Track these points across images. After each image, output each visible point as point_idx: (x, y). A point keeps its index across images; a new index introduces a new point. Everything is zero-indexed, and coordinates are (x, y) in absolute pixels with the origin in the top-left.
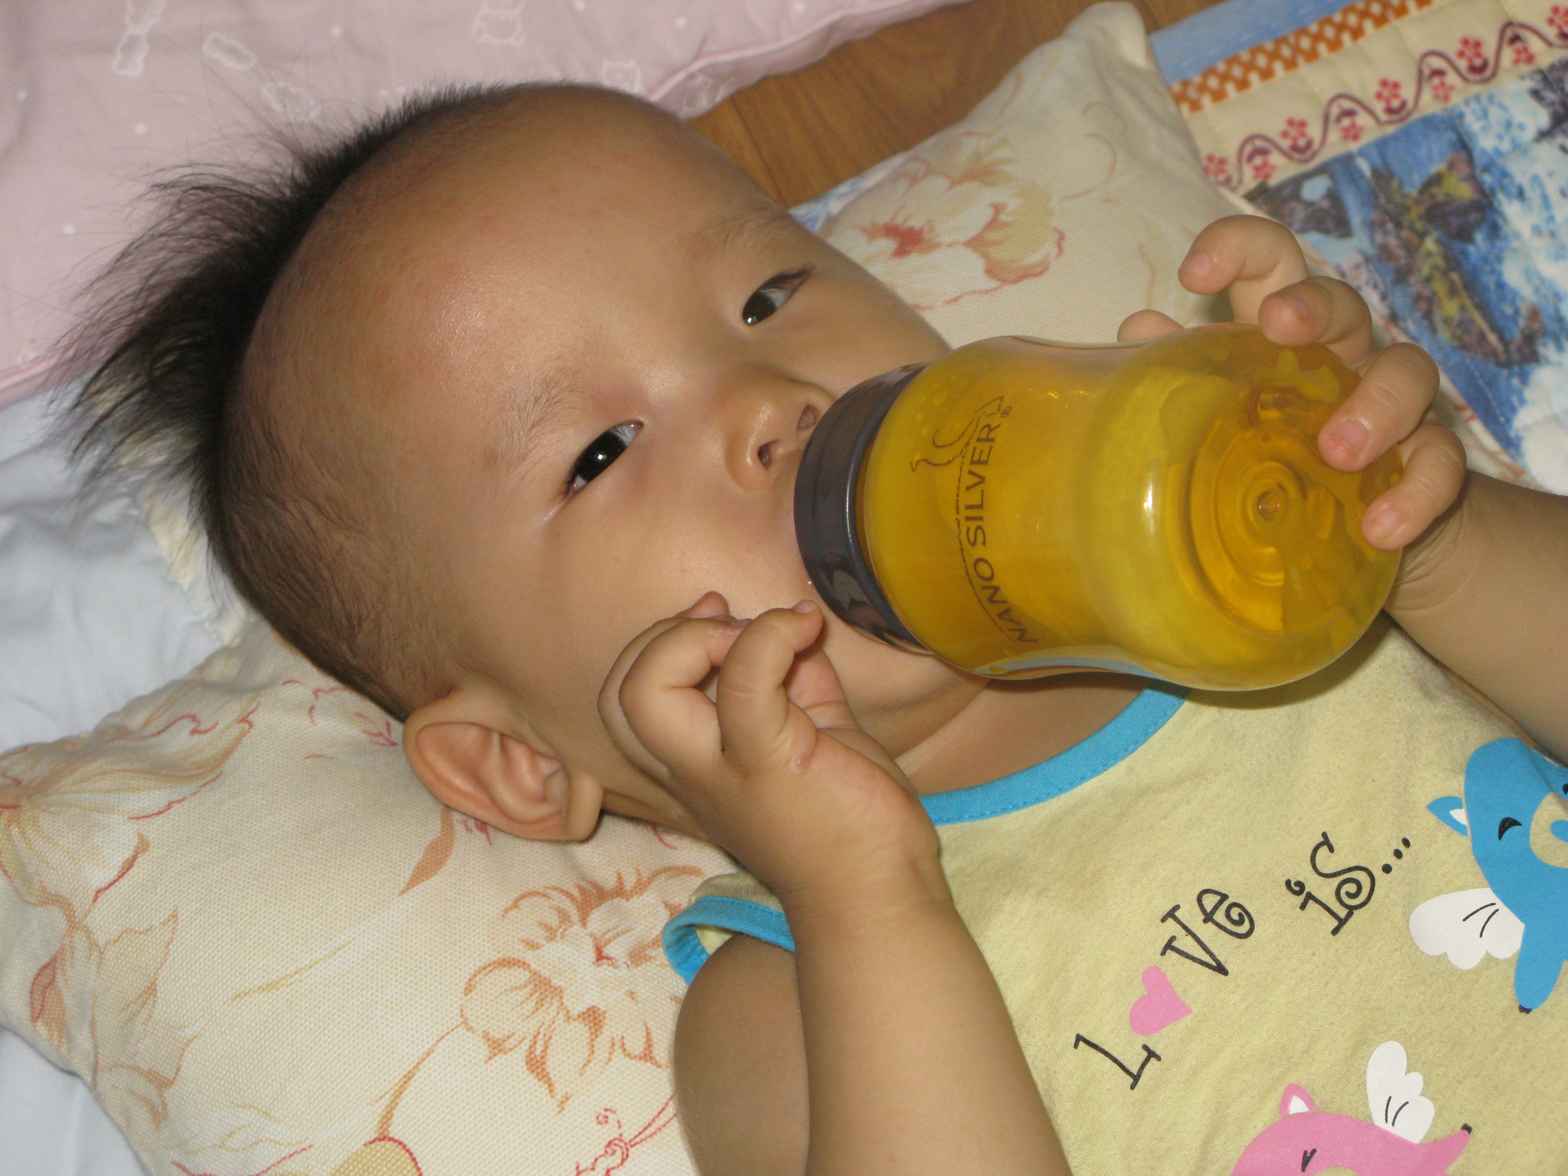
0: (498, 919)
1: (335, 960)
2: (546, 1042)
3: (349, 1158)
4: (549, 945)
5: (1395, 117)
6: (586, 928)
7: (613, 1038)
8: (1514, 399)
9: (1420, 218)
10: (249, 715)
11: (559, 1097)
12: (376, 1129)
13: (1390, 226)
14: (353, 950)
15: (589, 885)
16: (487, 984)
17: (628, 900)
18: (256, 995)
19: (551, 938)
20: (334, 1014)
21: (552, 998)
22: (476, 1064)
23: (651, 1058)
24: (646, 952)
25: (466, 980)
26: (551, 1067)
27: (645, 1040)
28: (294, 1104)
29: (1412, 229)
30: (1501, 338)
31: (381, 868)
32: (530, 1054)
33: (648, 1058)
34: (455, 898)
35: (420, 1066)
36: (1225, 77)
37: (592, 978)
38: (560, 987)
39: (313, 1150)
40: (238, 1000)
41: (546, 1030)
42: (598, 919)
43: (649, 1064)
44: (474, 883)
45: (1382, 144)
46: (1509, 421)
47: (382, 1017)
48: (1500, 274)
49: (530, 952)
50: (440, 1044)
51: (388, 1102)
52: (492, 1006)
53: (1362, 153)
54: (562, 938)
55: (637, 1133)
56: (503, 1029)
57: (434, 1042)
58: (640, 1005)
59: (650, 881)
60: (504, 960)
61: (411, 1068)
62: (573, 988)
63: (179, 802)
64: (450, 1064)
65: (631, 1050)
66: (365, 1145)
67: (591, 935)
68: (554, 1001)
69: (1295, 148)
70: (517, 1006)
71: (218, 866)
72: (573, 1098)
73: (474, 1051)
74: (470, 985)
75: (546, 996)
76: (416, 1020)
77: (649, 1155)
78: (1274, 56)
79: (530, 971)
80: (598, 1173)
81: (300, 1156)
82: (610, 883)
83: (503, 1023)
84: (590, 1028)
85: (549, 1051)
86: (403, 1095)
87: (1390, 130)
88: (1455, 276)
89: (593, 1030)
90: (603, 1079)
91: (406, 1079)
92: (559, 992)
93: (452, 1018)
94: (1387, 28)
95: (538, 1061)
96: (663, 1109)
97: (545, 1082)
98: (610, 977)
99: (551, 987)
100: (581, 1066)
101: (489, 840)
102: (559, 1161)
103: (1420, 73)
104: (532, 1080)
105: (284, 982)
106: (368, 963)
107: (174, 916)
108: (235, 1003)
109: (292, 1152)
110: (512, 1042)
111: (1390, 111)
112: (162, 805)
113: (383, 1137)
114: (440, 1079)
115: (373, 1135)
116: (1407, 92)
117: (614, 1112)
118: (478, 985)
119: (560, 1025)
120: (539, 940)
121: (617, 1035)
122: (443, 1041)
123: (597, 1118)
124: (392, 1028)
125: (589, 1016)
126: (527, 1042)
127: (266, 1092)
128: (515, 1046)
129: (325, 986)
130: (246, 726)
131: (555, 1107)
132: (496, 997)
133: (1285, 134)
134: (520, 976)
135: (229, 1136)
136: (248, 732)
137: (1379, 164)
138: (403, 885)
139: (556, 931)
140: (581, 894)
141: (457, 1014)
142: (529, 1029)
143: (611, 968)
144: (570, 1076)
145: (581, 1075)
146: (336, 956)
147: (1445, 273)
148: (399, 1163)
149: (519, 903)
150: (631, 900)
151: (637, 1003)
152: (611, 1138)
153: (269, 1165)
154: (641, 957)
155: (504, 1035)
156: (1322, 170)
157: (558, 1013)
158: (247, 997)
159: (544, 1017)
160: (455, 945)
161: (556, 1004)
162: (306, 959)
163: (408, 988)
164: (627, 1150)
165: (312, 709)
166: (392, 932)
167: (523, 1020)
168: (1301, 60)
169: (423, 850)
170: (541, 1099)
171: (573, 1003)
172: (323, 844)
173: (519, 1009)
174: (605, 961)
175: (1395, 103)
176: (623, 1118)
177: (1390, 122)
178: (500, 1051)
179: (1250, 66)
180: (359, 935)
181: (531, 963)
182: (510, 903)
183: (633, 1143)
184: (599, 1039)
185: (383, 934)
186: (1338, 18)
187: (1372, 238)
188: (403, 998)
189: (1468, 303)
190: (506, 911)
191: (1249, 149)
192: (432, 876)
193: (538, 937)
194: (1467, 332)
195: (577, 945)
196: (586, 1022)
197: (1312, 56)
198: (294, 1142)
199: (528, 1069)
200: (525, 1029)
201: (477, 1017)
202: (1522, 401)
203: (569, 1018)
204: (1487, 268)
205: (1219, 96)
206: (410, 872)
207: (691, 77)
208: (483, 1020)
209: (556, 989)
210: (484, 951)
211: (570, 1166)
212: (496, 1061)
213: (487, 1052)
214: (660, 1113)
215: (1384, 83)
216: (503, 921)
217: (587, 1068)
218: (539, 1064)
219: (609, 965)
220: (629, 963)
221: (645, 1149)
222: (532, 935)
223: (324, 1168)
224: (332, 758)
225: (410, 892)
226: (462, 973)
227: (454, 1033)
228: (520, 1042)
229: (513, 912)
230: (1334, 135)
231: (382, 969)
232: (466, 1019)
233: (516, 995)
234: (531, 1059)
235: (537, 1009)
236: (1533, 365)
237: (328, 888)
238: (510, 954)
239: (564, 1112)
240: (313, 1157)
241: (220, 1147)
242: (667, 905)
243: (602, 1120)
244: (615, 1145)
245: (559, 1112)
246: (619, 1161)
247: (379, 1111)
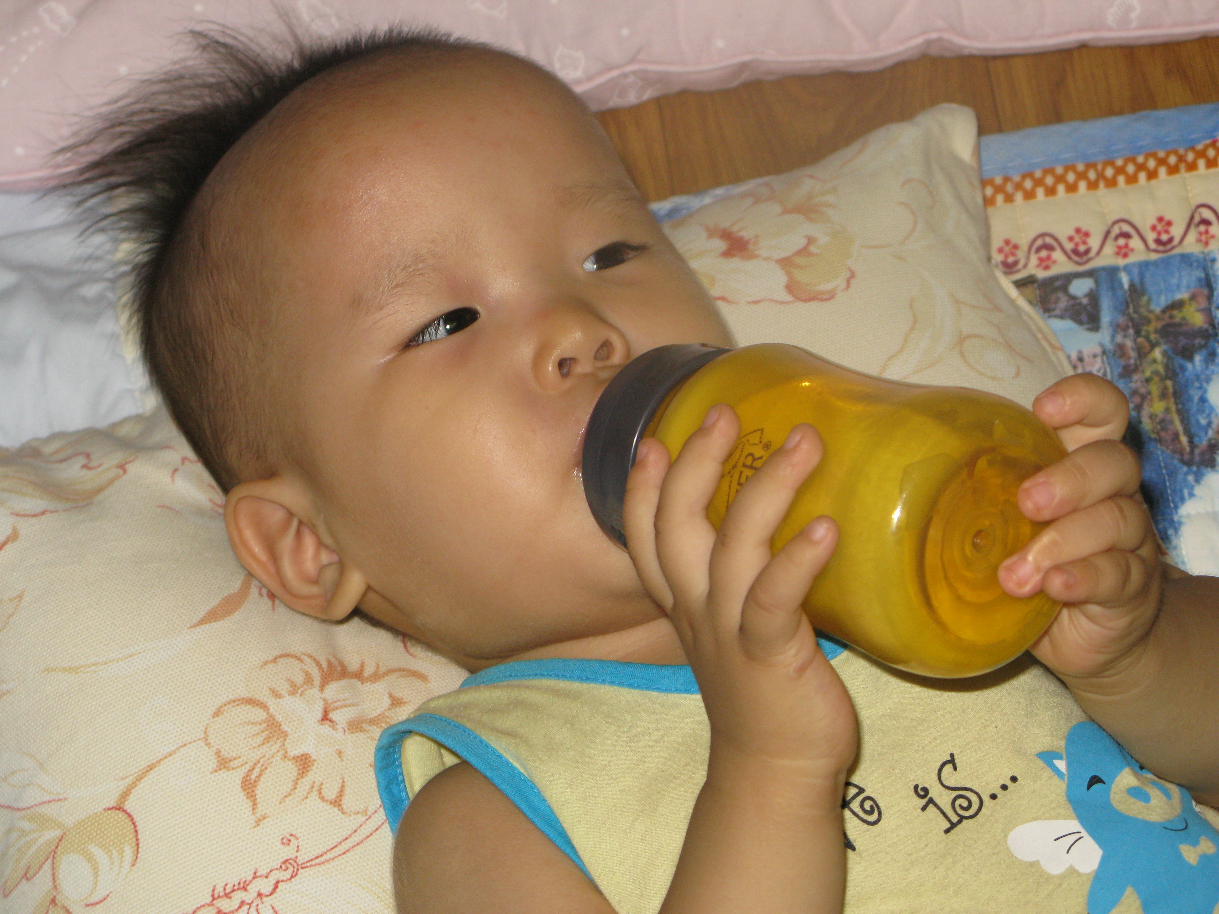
0: (257, 667)
1: (125, 663)
2: (262, 771)
3: (90, 816)
4: (290, 698)
5: (1161, 248)
6: (322, 693)
7: (314, 782)
8: (1186, 492)
9: (1156, 331)
10: (126, 463)
11: (258, 815)
12: (116, 800)
13: (1131, 331)
14: (141, 660)
15: (337, 663)
16: (232, 714)
17: (362, 683)
18: (60, 673)
19: (293, 693)
20: (111, 704)
21: (278, 739)
22: (203, 772)
23: (339, 805)
24: (363, 725)
25: (218, 707)
26: (259, 791)
27: (339, 790)
28: (63, 764)
29: (1147, 338)
30: (1191, 442)
31: (183, 604)
32: (247, 776)
33: (337, 804)
34: (231, 642)
35: (162, 762)
36: (1039, 182)
37: (313, 731)
38: (287, 732)
39: (66, 802)
40: (46, 673)
41: (265, 761)
42: (334, 690)
43: (336, 809)
44: (248, 635)
45: (1144, 265)
46: (1176, 507)
47: (145, 716)
48: (1205, 391)
49: (273, 699)
50: (182, 749)
51: (130, 783)
52: (230, 732)
53: (1126, 268)
54: (301, 695)
55: (309, 859)
56: (233, 751)
57: (178, 746)
58: (344, 763)
59: (385, 674)
60: (251, 699)
61: (154, 761)
62: (296, 735)
63: (52, 512)
64: (184, 767)
65: (325, 795)
66: (104, 810)
67: (324, 700)
68: (278, 741)
69: (1075, 251)
70: (249, 737)
71: (64, 567)
72: (268, 819)
73: (205, 762)
74: (219, 711)
75: (274, 736)
76: (170, 726)
77: (313, 878)
78: (1082, 176)
79: (268, 713)
80: (270, 881)
81: (56, 804)
82: (353, 665)
83: (234, 747)
84: (299, 769)
85: (262, 778)
86: (143, 780)
87: (1154, 256)
88: (1169, 383)
89: (301, 772)
90: (296, 811)
91: (148, 769)
92: (285, 735)
93: (197, 732)
94: (1177, 177)
95: (251, 783)
96: (336, 846)
97: (251, 801)
98: (328, 735)
99: (279, 729)
100: (283, 796)
101: (273, 606)
102: (243, 864)
103: (1192, 217)
104: (242, 796)
105: (83, 669)
106: (148, 672)
107: (20, 597)
108: (43, 675)
109: (51, 799)
110: (236, 763)
111: (1158, 241)
112: (39, 510)
113: (119, 808)
114: (174, 776)
115: (112, 804)
116: (1177, 231)
117: (297, 838)
118: (225, 713)
119: (277, 761)
120: (283, 692)
121: (318, 781)
122: (185, 748)
123: (283, 839)
124: (150, 727)
125: (301, 760)
126: (248, 767)
127: (46, 749)
128: (238, 767)
129: (111, 681)
130: (121, 472)
131: (253, 822)
132: (235, 726)
133: (1071, 239)
134: (259, 714)
135: (12, 774)
136: (121, 476)
137: (1137, 280)
138: (195, 621)
139: (298, 688)
140: (328, 667)
141: (201, 730)
142: (252, 757)
143: (331, 729)
144: (272, 802)
145: (280, 803)
146: (127, 660)
147: (1163, 379)
148: (125, 831)
149: (278, 660)
150: (365, 684)
151: (342, 760)
152: (288, 858)
153: (32, 804)
154: (357, 727)
155: (232, 756)
156: (1090, 274)
157: (278, 751)
158: (53, 673)
159: (266, 751)
160: (218, 677)
161: (279, 744)
162: (104, 656)
163: (172, 700)
164: (298, 870)
165: (176, 470)
166: (174, 655)
167: (250, 749)
168: (1102, 185)
169: (220, 599)
170: (244, 813)
171: (292, 746)
172: (146, 574)
173: (250, 740)
174: (328, 722)
175: (1164, 237)
176: (302, 845)
177: (1156, 251)
178: (225, 767)
179: (1060, 179)
180: (149, 649)
181: (271, 708)
182: (271, 658)
183: (303, 866)
184: (303, 780)
185: (167, 654)
186: (1140, 159)
187: (1113, 337)
188: (166, 707)
189: (1173, 408)
190: (266, 663)
191: (1039, 242)
192: (219, 620)
193: (283, 689)
194: (1164, 429)
195: (311, 704)
196: (298, 764)
197: (1112, 183)
198: (55, 792)
199: (242, 787)
200: (249, 757)
201: (216, 737)
202: (1191, 495)
203: (285, 757)
204: (1197, 384)
205: (1029, 195)
206: (204, 613)
207: (625, 76)
208: (220, 740)
209: (283, 732)
210: (238, 688)
211: (250, 870)
212: (219, 774)
213: (215, 766)
214: (332, 849)
215: (1160, 219)
216: (260, 670)
217: (287, 799)
218: (251, 786)
219: (330, 726)
220: (346, 729)
221: (311, 873)
222: (279, 686)
223: (71, 818)
224: (177, 512)
225: (198, 628)
226: (216, 700)
227: (195, 744)
228: (242, 765)
229: (271, 666)
230: (1109, 249)
231: (158, 680)
232: (207, 736)
233: (251, 728)
234: (246, 781)
235: (263, 744)
236: (1209, 469)
237: (138, 607)
238: (257, 697)
239: (259, 828)
240: (65, 808)
241: (4, 780)
242: (391, 696)
243: (285, 842)
244: (290, 863)
245: (255, 827)
246: (289, 877)
247: (122, 787)
